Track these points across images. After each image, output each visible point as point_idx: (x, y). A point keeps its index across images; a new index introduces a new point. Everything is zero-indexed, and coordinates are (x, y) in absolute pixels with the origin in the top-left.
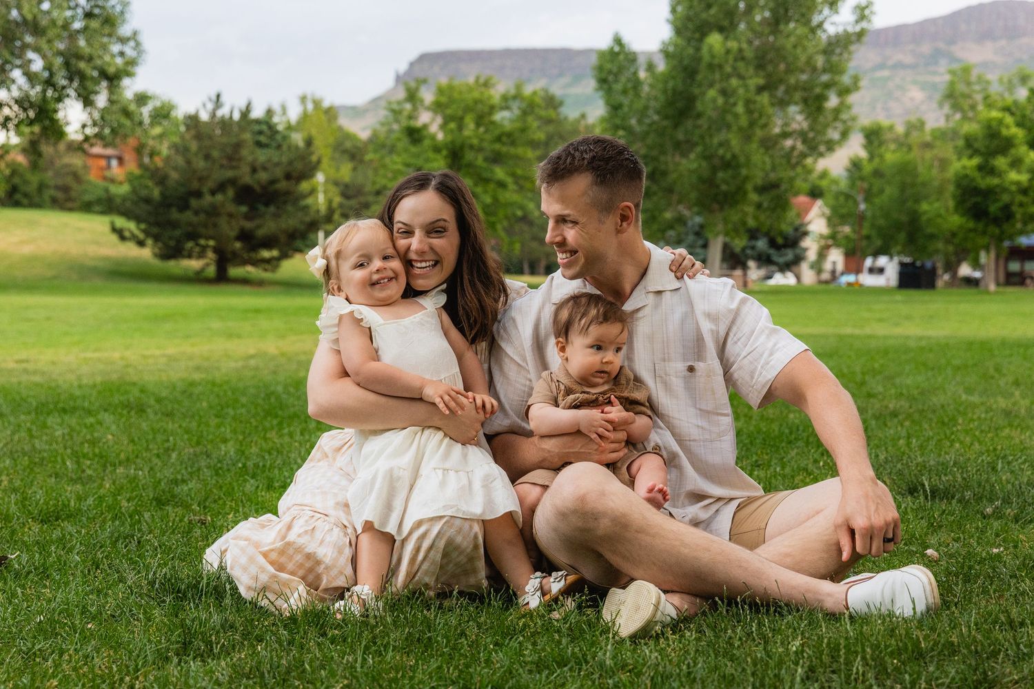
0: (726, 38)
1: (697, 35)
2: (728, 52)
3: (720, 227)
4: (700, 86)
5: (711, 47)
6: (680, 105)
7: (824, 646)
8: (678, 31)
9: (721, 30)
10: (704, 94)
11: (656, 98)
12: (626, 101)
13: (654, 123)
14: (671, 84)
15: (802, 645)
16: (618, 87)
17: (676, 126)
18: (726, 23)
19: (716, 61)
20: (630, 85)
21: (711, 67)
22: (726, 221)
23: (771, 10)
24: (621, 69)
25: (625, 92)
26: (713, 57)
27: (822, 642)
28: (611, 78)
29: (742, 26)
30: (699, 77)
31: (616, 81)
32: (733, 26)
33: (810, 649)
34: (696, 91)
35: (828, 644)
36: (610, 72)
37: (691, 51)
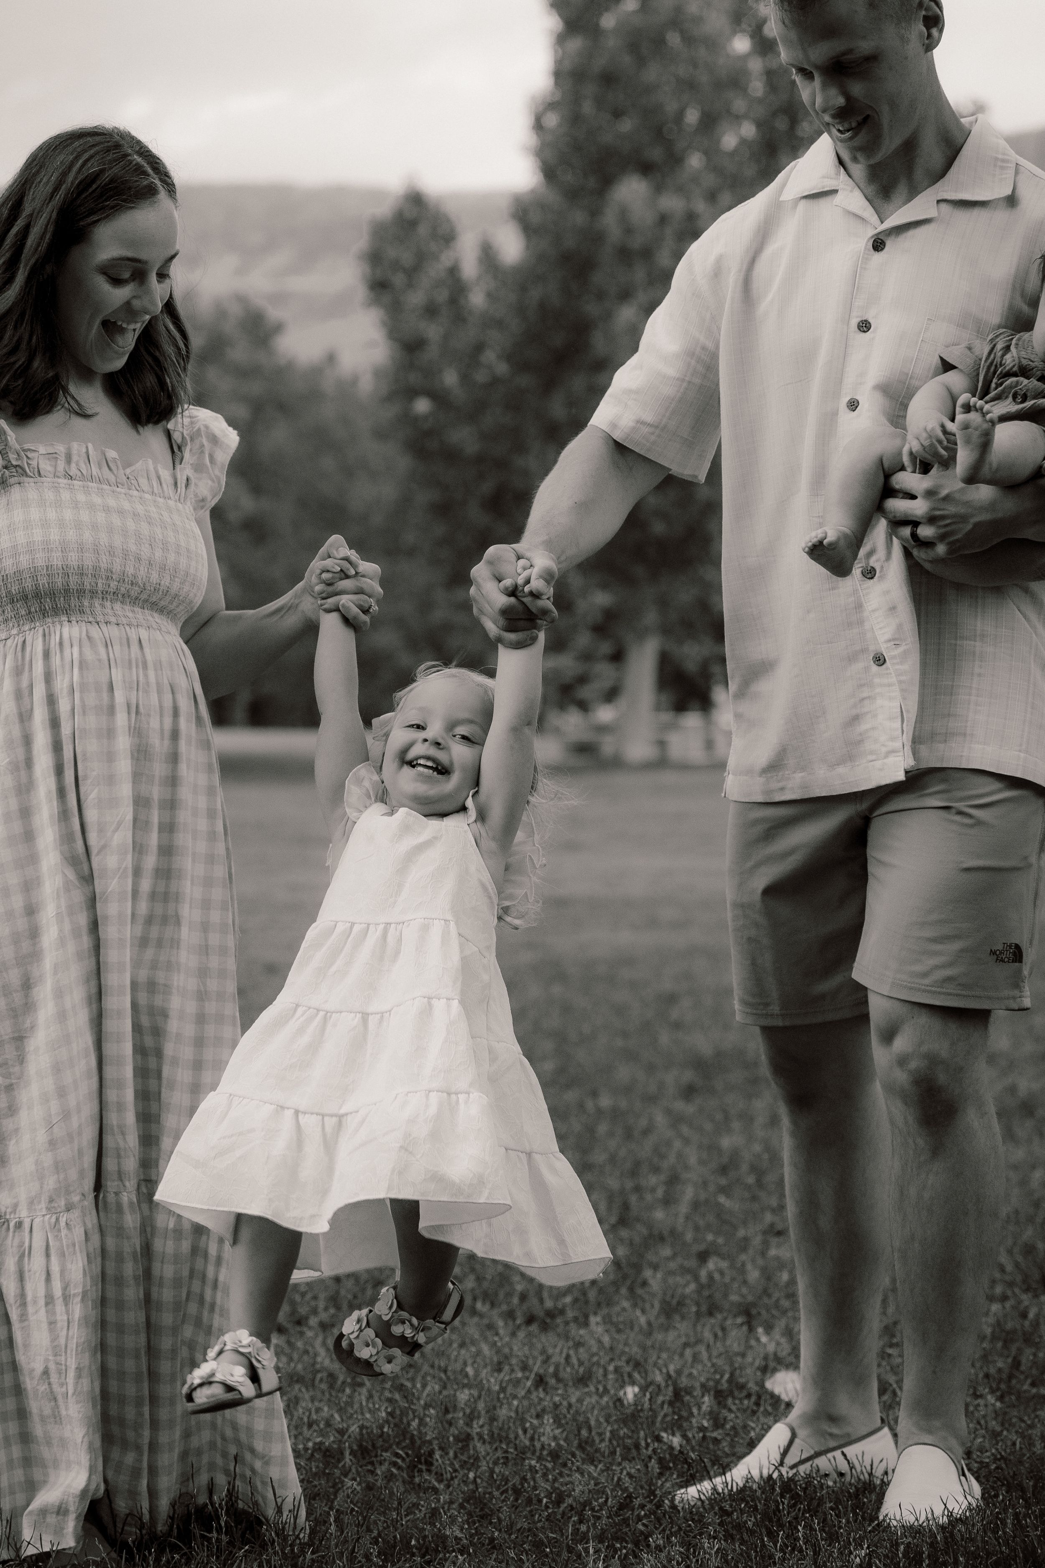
0: (659, 189)
1: (592, 182)
2: (663, 219)
3: (651, 617)
4: (601, 296)
5: (624, 214)
6: (558, 340)
7: (901, 1555)
8: (549, 172)
9: (646, 169)
10: (608, 316)
11: (499, 324)
12: (433, 332)
13: (495, 381)
14: (535, 294)
15: (869, 1555)
16: (416, 299)
17: (549, 385)
18: (656, 154)
19: (637, 242)
20: (442, 296)
21: (625, 255)
22: (663, 603)
23: (759, 125)
24: (422, 259)
25: (431, 311)
26: (629, 231)
27: (897, 1550)
28: (399, 280)
29: (695, 161)
30: (598, 278)
31: (410, 285)
32: (675, 160)
33: (880, 1561)
34: (592, 309)
35: (906, 1554)
36: (396, 266)
37: (579, 217)
